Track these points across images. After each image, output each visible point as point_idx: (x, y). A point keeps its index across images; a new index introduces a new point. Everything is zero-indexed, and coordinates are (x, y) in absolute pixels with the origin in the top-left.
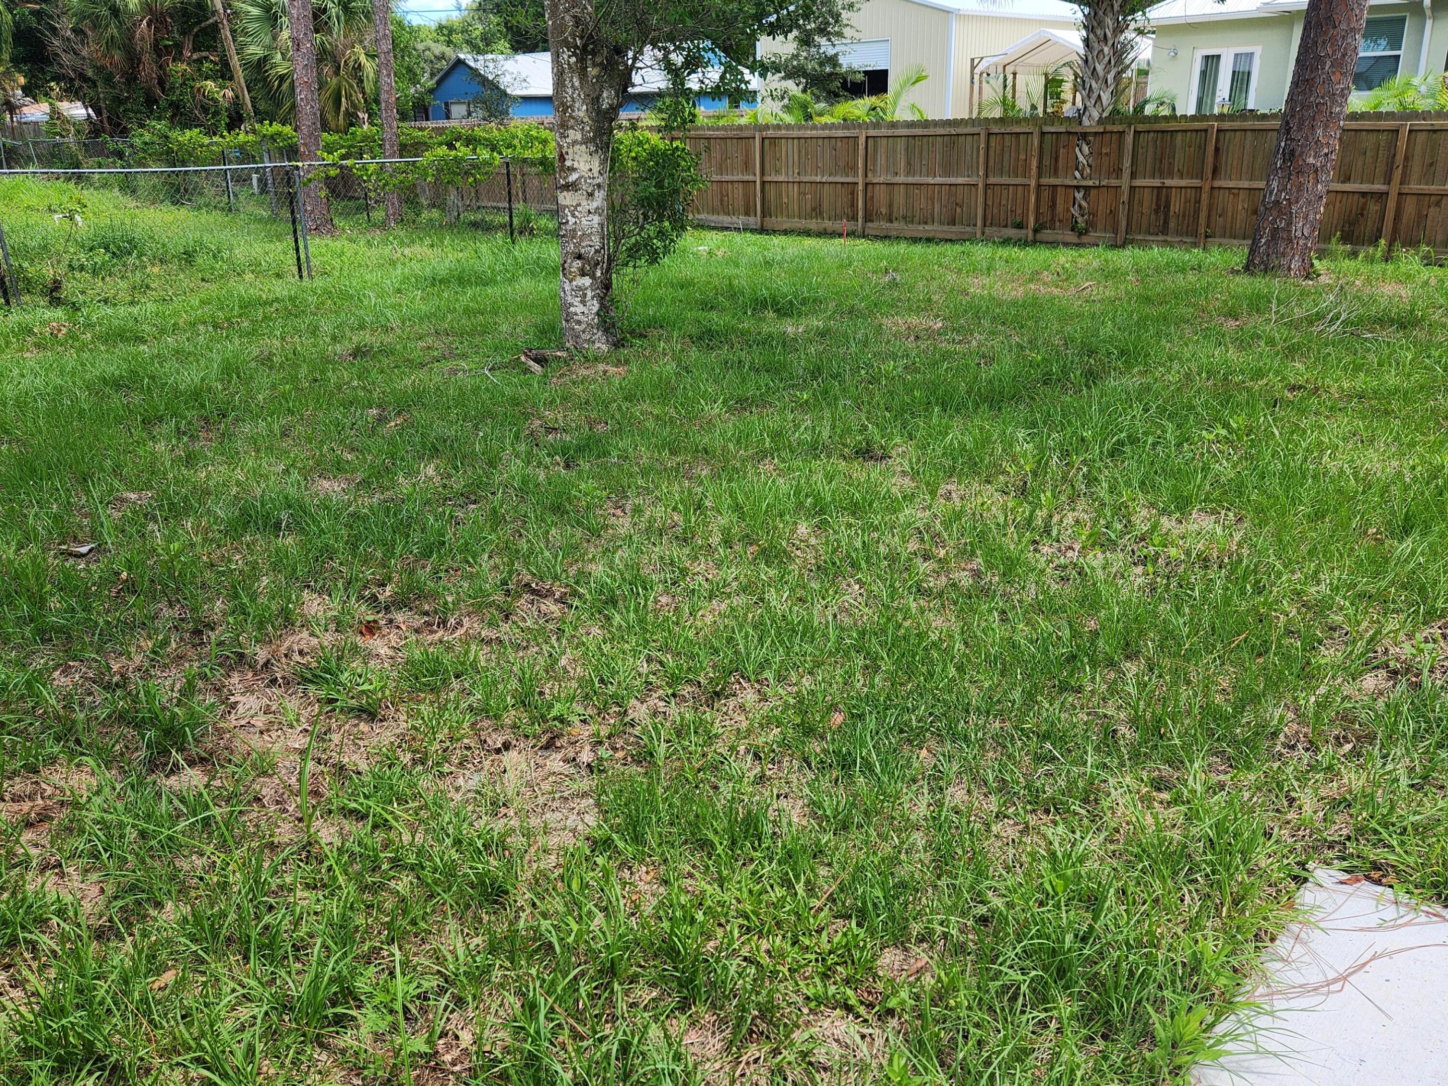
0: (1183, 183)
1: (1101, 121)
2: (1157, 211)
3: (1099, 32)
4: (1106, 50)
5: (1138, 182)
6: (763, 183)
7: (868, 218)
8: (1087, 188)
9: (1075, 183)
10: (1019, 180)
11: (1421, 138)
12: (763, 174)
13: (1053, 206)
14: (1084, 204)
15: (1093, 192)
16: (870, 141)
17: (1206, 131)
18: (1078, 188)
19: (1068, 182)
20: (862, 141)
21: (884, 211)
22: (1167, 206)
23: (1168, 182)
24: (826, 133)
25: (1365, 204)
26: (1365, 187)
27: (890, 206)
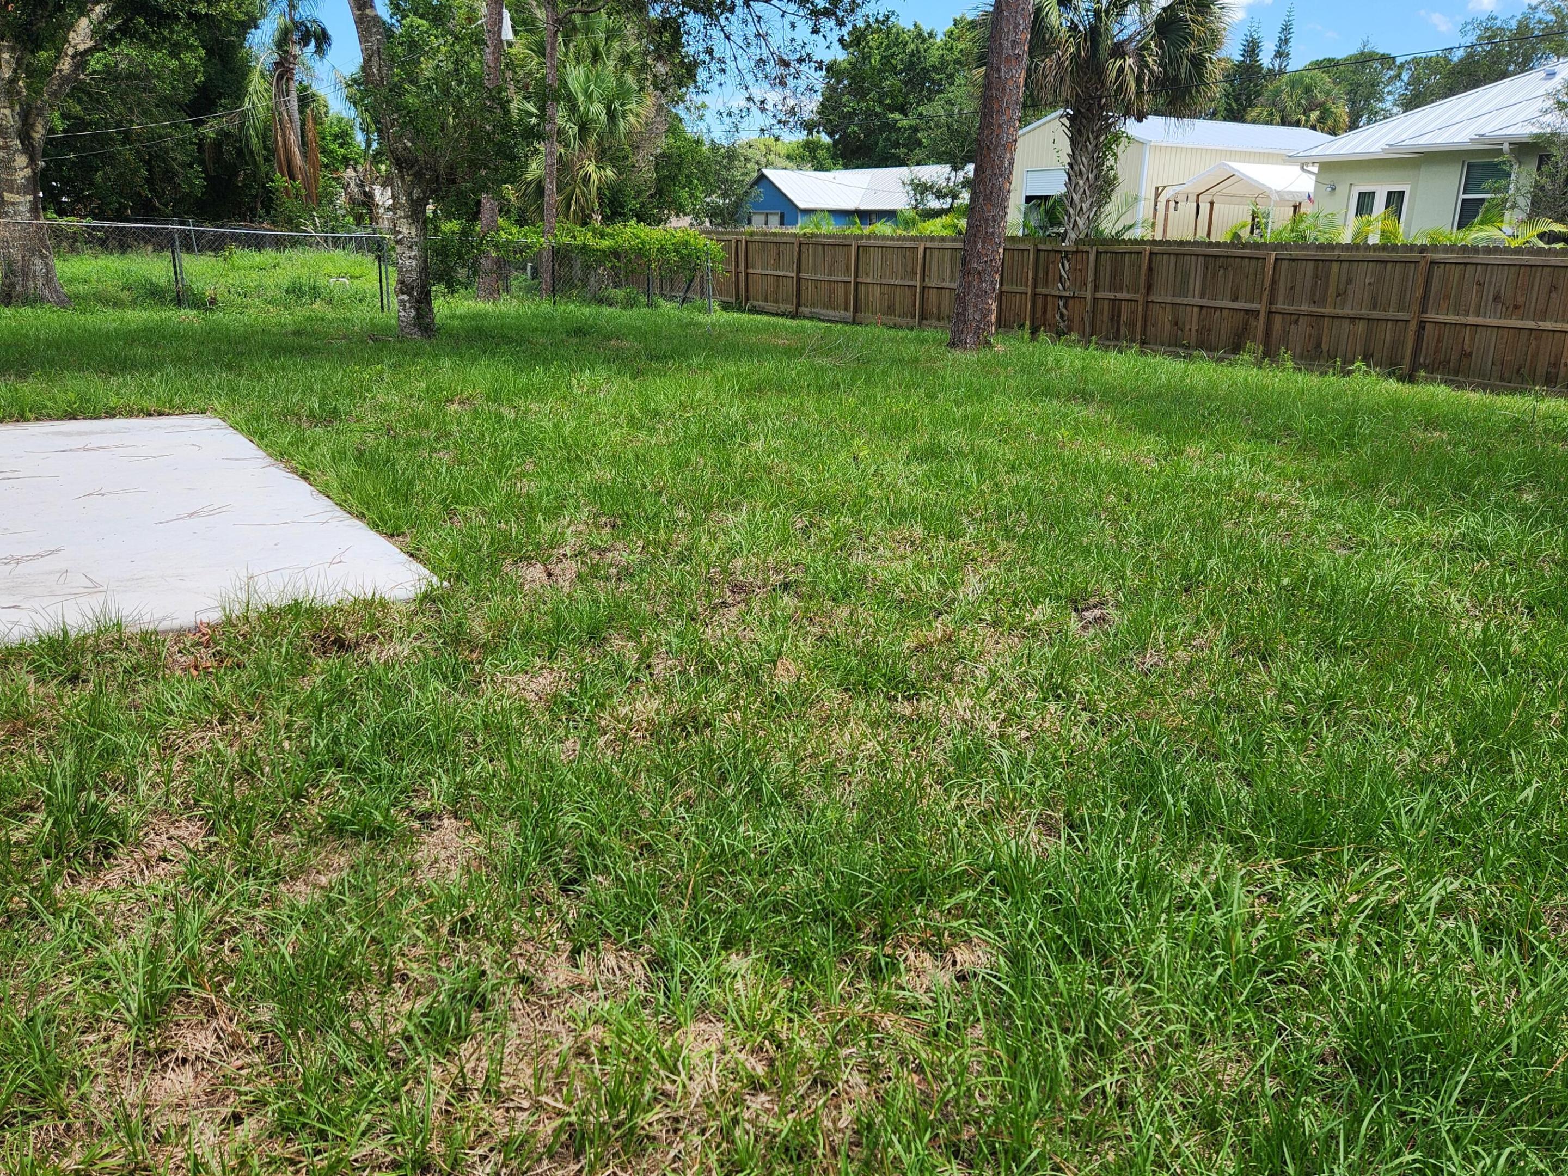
0: (1128, 297)
1: (1077, 242)
2: (1112, 319)
3: (1076, 168)
4: (1081, 182)
5: (1099, 295)
6: (857, 284)
7: (923, 317)
8: (1067, 298)
9: (1057, 293)
10: (1020, 289)
11: (1285, 264)
12: (857, 276)
13: (1045, 313)
14: (1065, 311)
15: (1071, 302)
16: (928, 252)
17: (1139, 253)
18: (1061, 297)
19: (1053, 293)
20: (921, 250)
21: (935, 310)
22: (1119, 316)
23: (1119, 296)
24: (899, 243)
25: (1248, 321)
26: (1248, 306)
27: (939, 307)
